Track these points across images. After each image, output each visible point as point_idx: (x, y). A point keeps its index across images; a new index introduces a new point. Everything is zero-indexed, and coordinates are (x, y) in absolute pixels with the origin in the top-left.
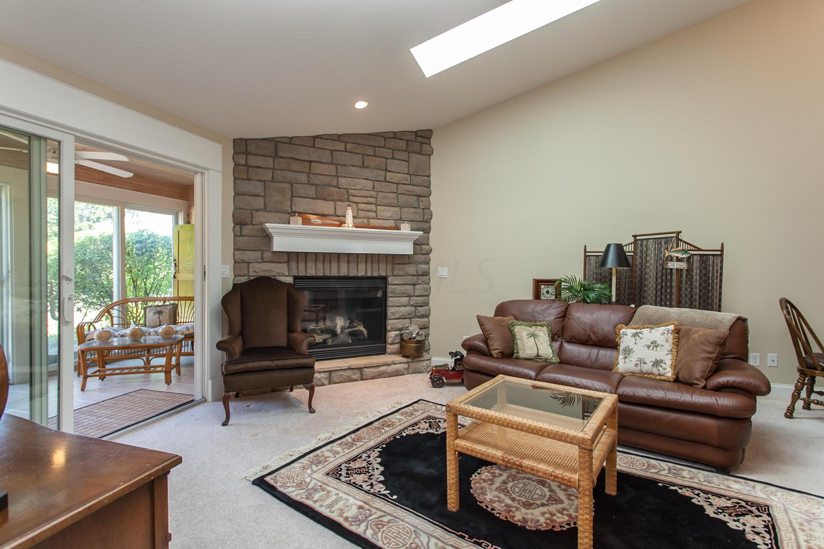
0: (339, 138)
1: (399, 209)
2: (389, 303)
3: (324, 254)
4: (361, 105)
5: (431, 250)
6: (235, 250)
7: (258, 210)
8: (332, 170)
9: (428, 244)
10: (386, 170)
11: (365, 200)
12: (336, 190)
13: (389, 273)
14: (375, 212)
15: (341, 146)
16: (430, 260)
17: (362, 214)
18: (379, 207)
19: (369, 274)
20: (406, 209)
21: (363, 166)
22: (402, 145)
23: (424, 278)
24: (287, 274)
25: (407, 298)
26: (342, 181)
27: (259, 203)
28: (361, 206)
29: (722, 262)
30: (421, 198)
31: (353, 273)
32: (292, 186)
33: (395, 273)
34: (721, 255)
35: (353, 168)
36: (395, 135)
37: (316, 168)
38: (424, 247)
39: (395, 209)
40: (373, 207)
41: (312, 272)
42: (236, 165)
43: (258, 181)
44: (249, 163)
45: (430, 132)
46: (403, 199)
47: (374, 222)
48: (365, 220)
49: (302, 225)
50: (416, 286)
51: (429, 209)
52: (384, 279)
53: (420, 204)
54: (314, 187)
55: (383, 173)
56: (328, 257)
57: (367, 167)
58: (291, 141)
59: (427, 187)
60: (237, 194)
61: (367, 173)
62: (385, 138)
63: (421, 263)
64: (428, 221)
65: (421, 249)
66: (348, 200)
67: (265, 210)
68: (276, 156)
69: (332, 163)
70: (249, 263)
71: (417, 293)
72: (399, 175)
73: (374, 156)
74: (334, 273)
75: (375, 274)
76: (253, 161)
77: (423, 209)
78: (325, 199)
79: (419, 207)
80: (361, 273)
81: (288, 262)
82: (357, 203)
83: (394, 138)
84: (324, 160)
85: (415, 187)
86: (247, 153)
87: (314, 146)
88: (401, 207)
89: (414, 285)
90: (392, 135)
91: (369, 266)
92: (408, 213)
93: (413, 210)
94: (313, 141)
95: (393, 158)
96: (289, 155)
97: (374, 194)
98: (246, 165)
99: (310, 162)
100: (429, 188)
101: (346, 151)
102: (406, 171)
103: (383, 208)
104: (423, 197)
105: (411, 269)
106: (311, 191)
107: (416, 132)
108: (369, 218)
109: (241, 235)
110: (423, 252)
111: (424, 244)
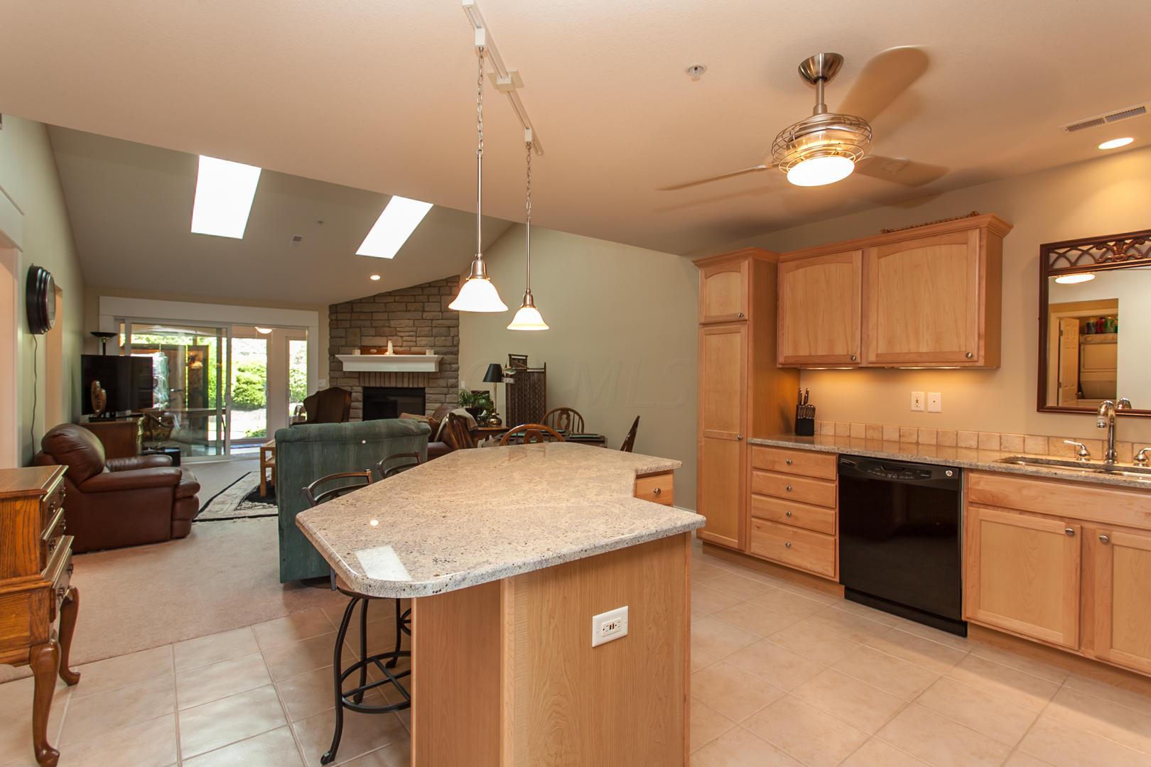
0: (390, 294)
1: (433, 338)
2: (426, 408)
3: (381, 373)
4: (375, 278)
5: (458, 368)
6: (330, 370)
7: (342, 346)
8: (385, 316)
9: (457, 363)
10: (424, 311)
11: (407, 334)
12: (389, 329)
13: (426, 385)
14: (416, 342)
15: (391, 299)
16: (458, 375)
17: (405, 344)
18: (418, 338)
19: (411, 386)
20: (438, 338)
21: (407, 311)
22: (434, 291)
23: (452, 390)
24: (358, 385)
25: (440, 404)
26: (393, 323)
27: (343, 342)
28: (405, 338)
29: (545, 376)
30: (451, 329)
31: (399, 385)
32: (361, 329)
33: (430, 385)
34: (544, 373)
35: (399, 313)
36: (430, 285)
37: (376, 316)
38: (453, 365)
39: (430, 338)
40: (414, 339)
41: (373, 384)
42: (331, 320)
43: (343, 328)
44: (339, 318)
45: (459, 276)
46: (435, 330)
47: (414, 349)
48: (408, 348)
49: (361, 354)
50: (447, 396)
51: (458, 336)
52: (424, 389)
53: (451, 332)
54: (374, 329)
55: (421, 314)
56: (383, 374)
57: (409, 311)
58: (361, 301)
59: (456, 319)
60: (331, 337)
61: (408, 315)
62: (422, 288)
63: (450, 378)
64: (457, 345)
65: (451, 368)
66: (396, 335)
67: (346, 346)
68: (352, 312)
69: (385, 312)
70: (337, 378)
71: (448, 400)
72: (433, 313)
73: (415, 302)
74: (387, 385)
75: (415, 386)
76: (340, 317)
77: (453, 337)
78: (381, 336)
79: (449, 336)
80: (406, 385)
81: (359, 378)
82: (402, 337)
83: (430, 286)
84: (380, 310)
85: (445, 321)
86: (337, 313)
87: (374, 302)
88: (435, 337)
89: (446, 395)
90: (428, 285)
91: (411, 380)
92: (440, 341)
93: (443, 338)
94: (373, 299)
95: (429, 302)
96: (358, 310)
97: (414, 329)
98: (337, 320)
99: (372, 312)
100: (458, 320)
101: (395, 302)
102: (439, 309)
103: (420, 338)
104: (453, 327)
105: (442, 382)
106: (372, 332)
107: (446, 279)
108: (410, 347)
109: (334, 362)
110: (453, 369)
111: (454, 364)
